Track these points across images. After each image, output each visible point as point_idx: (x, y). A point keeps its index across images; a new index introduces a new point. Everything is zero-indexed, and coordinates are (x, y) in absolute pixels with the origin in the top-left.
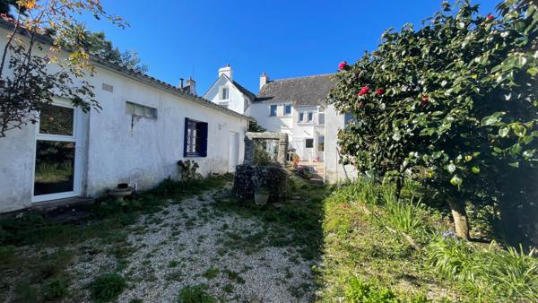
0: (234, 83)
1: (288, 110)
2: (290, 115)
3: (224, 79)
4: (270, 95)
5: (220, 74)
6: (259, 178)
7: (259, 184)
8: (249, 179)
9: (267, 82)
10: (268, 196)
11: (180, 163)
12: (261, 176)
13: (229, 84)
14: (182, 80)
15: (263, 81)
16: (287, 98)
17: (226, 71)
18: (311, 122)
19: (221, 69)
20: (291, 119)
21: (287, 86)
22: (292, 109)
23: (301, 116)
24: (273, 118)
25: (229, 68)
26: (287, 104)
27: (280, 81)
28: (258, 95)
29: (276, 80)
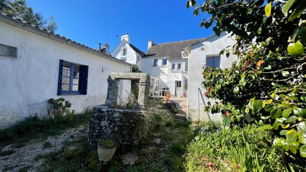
0: (131, 45)
1: (165, 63)
2: (166, 66)
3: (124, 43)
4: (153, 53)
5: (122, 39)
6: (110, 124)
7: (110, 131)
8: (99, 125)
9: (153, 45)
10: (114, 149)
11: (51, 101)
12: (112, 121)
13: (127, 46)
14: (100, 44)
15: (150, 44)
16: (165, 55)
17: (125, 38)
18: (180, 70)
19: (123, 36)
20: (167, 69)
21: (164, 48)
22: (168, 61)
23: (173, 67)
24: (155, 68)
25: (127, 36)
26: (164, 58)
27: (161, 44)
28: (146, 53)
29: (158, 44)
